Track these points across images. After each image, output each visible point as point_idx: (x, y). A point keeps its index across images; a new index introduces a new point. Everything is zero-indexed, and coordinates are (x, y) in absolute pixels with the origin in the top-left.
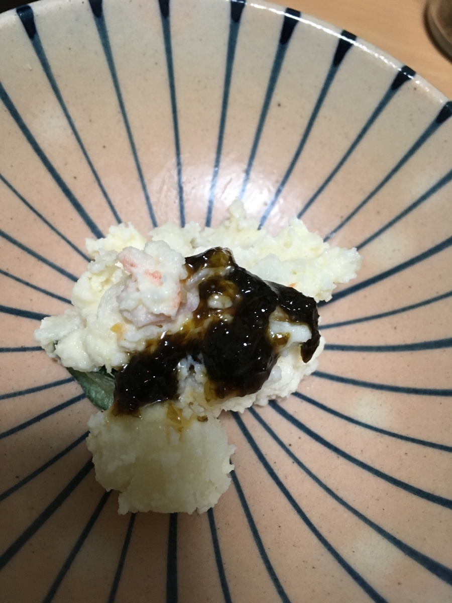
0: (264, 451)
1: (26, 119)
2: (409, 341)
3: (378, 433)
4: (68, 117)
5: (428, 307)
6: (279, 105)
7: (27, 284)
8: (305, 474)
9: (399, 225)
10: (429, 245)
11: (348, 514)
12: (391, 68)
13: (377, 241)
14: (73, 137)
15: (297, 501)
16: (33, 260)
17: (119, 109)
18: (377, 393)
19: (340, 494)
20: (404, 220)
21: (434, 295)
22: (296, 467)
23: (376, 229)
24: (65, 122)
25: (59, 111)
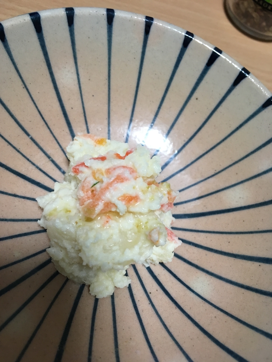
0: (134, 292)
1: (54, 69)
2: (235, 252)
3: (203, 301)
4: (78, 75)
5: (251, 235)
6: (197, 99)
7: (28, 160)
8: (154, 312)
9: (246, 184)
10: (261, 200)
11: (172, 343)
12: (265, 95)
14: (78, 86)
15: (145, 327)
16: (36, 147)
18: (209, 277)
20: (250, 182)
21: (256, 230)
22: (150, 306)
23: (233, 183)
24: (75, 77)
25: (73, 69)
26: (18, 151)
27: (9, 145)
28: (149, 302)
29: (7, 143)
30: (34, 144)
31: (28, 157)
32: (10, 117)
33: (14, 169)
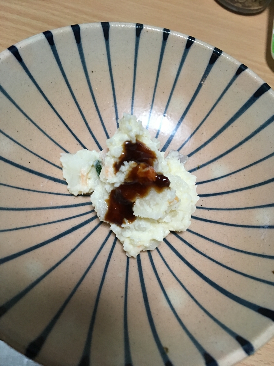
26: (38, 225)
27: (30, 228)
28: (208, 210)
29: (27, 229)
30: (40, 211)
31: (48, 222)
32: (8, 212)
33: (51, 238)
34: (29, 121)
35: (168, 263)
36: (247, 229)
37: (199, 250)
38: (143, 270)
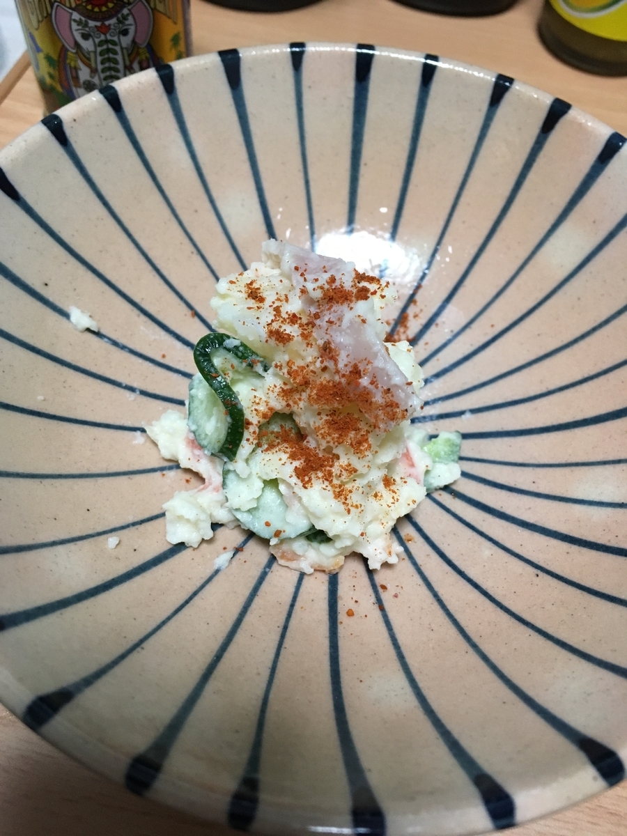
0: (459, 356)
4: (54, 544)
5: (312, 184)
6: (46, 285)
7: (292, 606)
9: (215, 194)
11: (523, 275)
13: (226, 221)
14: (80, 543)
17: (37, 481)
19: (502, 283)
21: (301, 175)
23: (214, 218)
24: (60, 548)
26: (285, 628)
27: (283, 646)
29: (283, 652)
31: (287, 607)
33: (328, 622)
34: (47, 482)
35: (520, 460)
36: (560, 293)
37: (532, 394)
38: (502, 510)
